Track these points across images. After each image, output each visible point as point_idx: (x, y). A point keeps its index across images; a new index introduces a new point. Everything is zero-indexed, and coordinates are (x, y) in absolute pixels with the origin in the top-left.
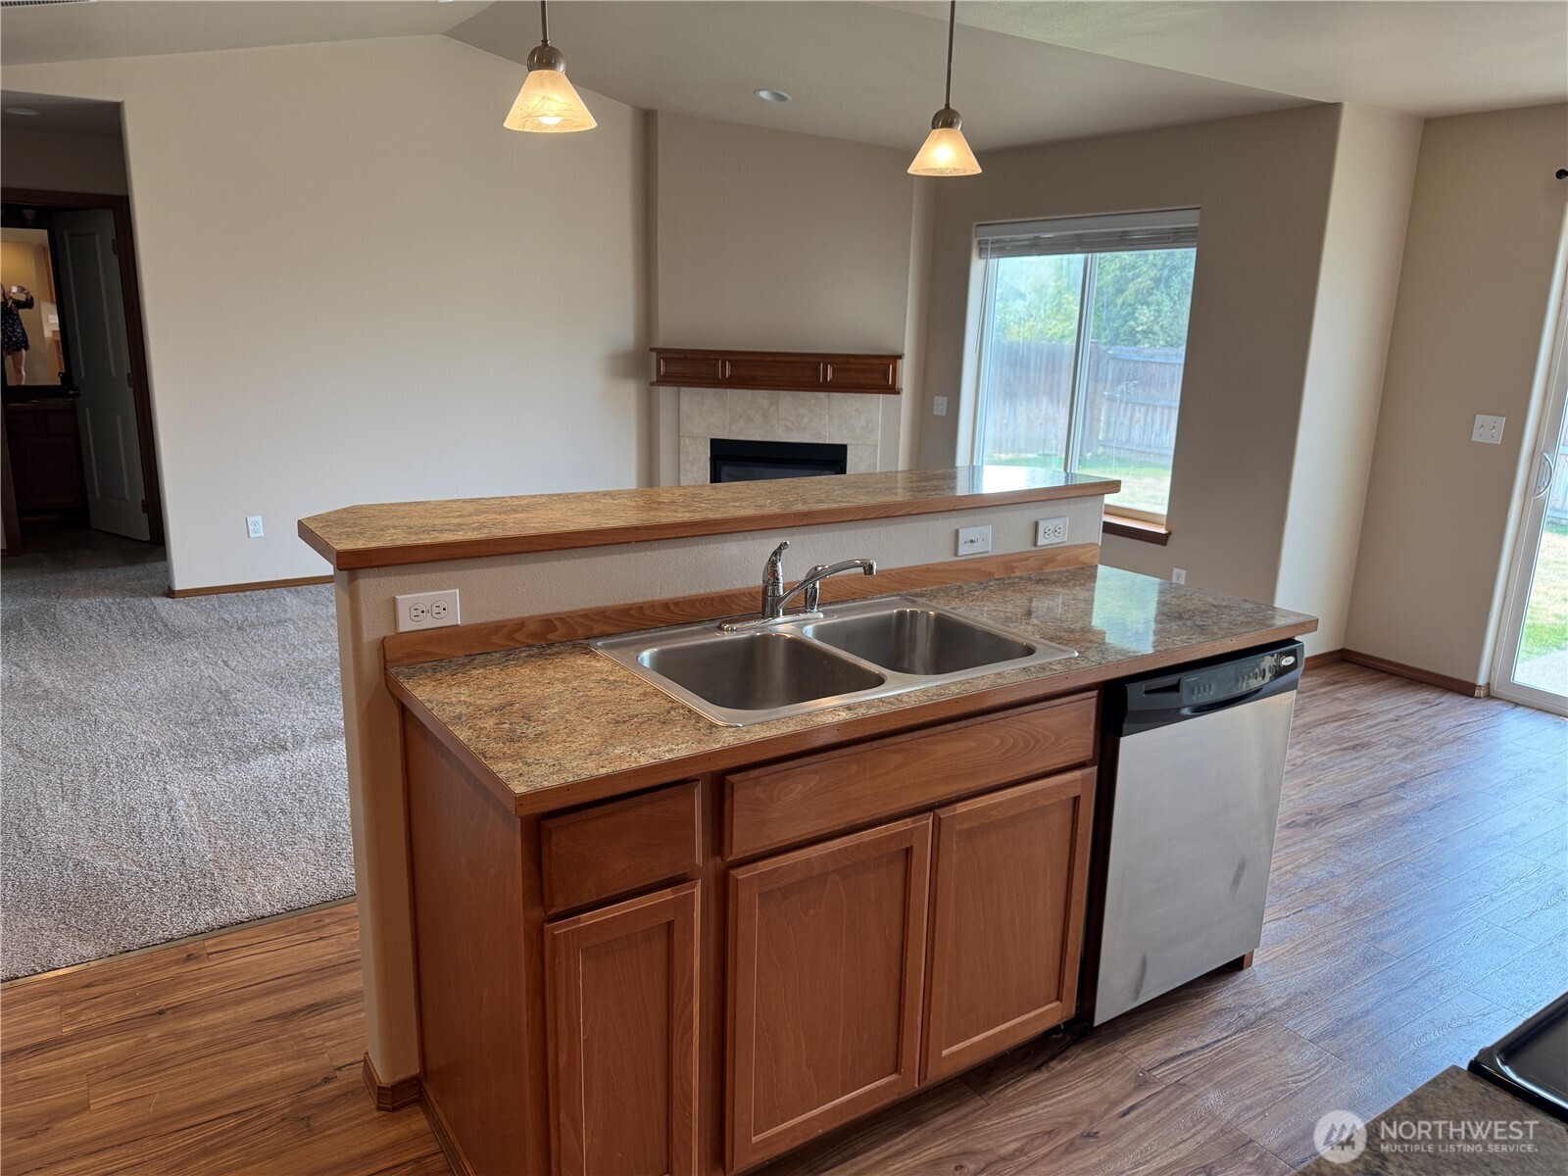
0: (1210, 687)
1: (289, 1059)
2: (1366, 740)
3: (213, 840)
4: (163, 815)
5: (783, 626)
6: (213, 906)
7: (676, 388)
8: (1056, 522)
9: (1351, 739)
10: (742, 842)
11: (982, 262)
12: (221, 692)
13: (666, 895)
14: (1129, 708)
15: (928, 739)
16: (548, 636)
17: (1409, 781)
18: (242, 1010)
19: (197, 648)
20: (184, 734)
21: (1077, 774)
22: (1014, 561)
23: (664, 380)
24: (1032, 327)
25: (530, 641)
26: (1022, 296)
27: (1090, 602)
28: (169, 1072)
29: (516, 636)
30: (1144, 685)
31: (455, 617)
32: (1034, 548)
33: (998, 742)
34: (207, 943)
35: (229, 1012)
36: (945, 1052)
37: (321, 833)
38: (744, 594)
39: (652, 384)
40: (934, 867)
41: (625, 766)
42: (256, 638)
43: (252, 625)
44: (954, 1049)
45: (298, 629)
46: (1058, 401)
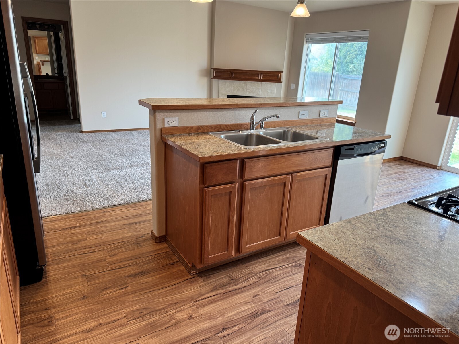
0: (362, 149)
1: (132, 232)
2: (405, 178)
3: (105, 188)
4: (91, 182)
5: (254, 132)
6: (108, 201)
7: (218, 80)
8: (325, 111)
9: (401, 178)
10: (247, 176)
11: (307, 45)
12: (100, 155)
13: (230, 185)
14: (341, 153)
15: (291, 156)
16: (198, 131)
17: (415, 188)
18: (119, 222)
19: (91, 145)
20: (93, 165)
21: (327, 169)
22: (314, 121)
23: (214, 77)
24: (319, 68)
25: (194, 132)
26: (317, 59)
27: (334, 130)
28: (104, 234)
29: (191, 130)
30: (346, 148)
31: (177, 124)
32: (319, 118)
33: (308, 159)
34: (108, 209)
35: (116, 223)
36: (291, 233)
37: (132, 187)
38: (245, 124)
39: (212, 78)
40: (291, 188)
41: (223, 154)
42: (106, 144)
43: (105, 140)
44: (293, 233)
45: (117, 142)
46: (326, 90)
